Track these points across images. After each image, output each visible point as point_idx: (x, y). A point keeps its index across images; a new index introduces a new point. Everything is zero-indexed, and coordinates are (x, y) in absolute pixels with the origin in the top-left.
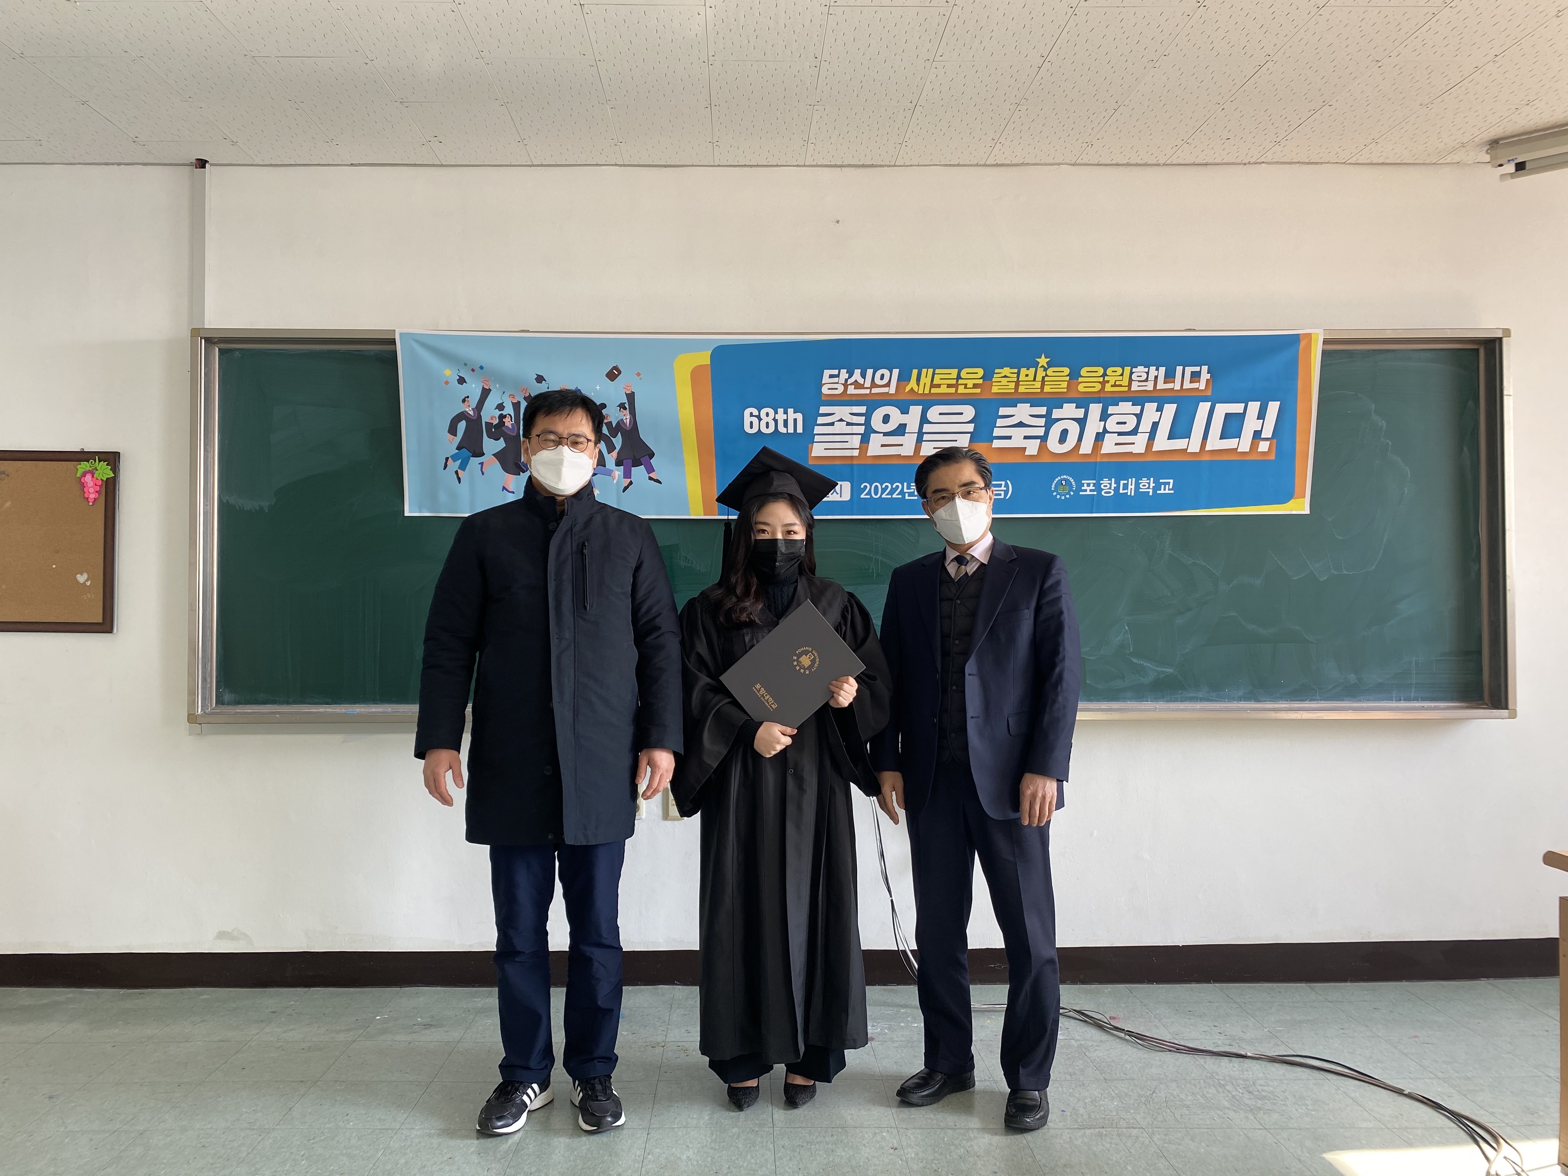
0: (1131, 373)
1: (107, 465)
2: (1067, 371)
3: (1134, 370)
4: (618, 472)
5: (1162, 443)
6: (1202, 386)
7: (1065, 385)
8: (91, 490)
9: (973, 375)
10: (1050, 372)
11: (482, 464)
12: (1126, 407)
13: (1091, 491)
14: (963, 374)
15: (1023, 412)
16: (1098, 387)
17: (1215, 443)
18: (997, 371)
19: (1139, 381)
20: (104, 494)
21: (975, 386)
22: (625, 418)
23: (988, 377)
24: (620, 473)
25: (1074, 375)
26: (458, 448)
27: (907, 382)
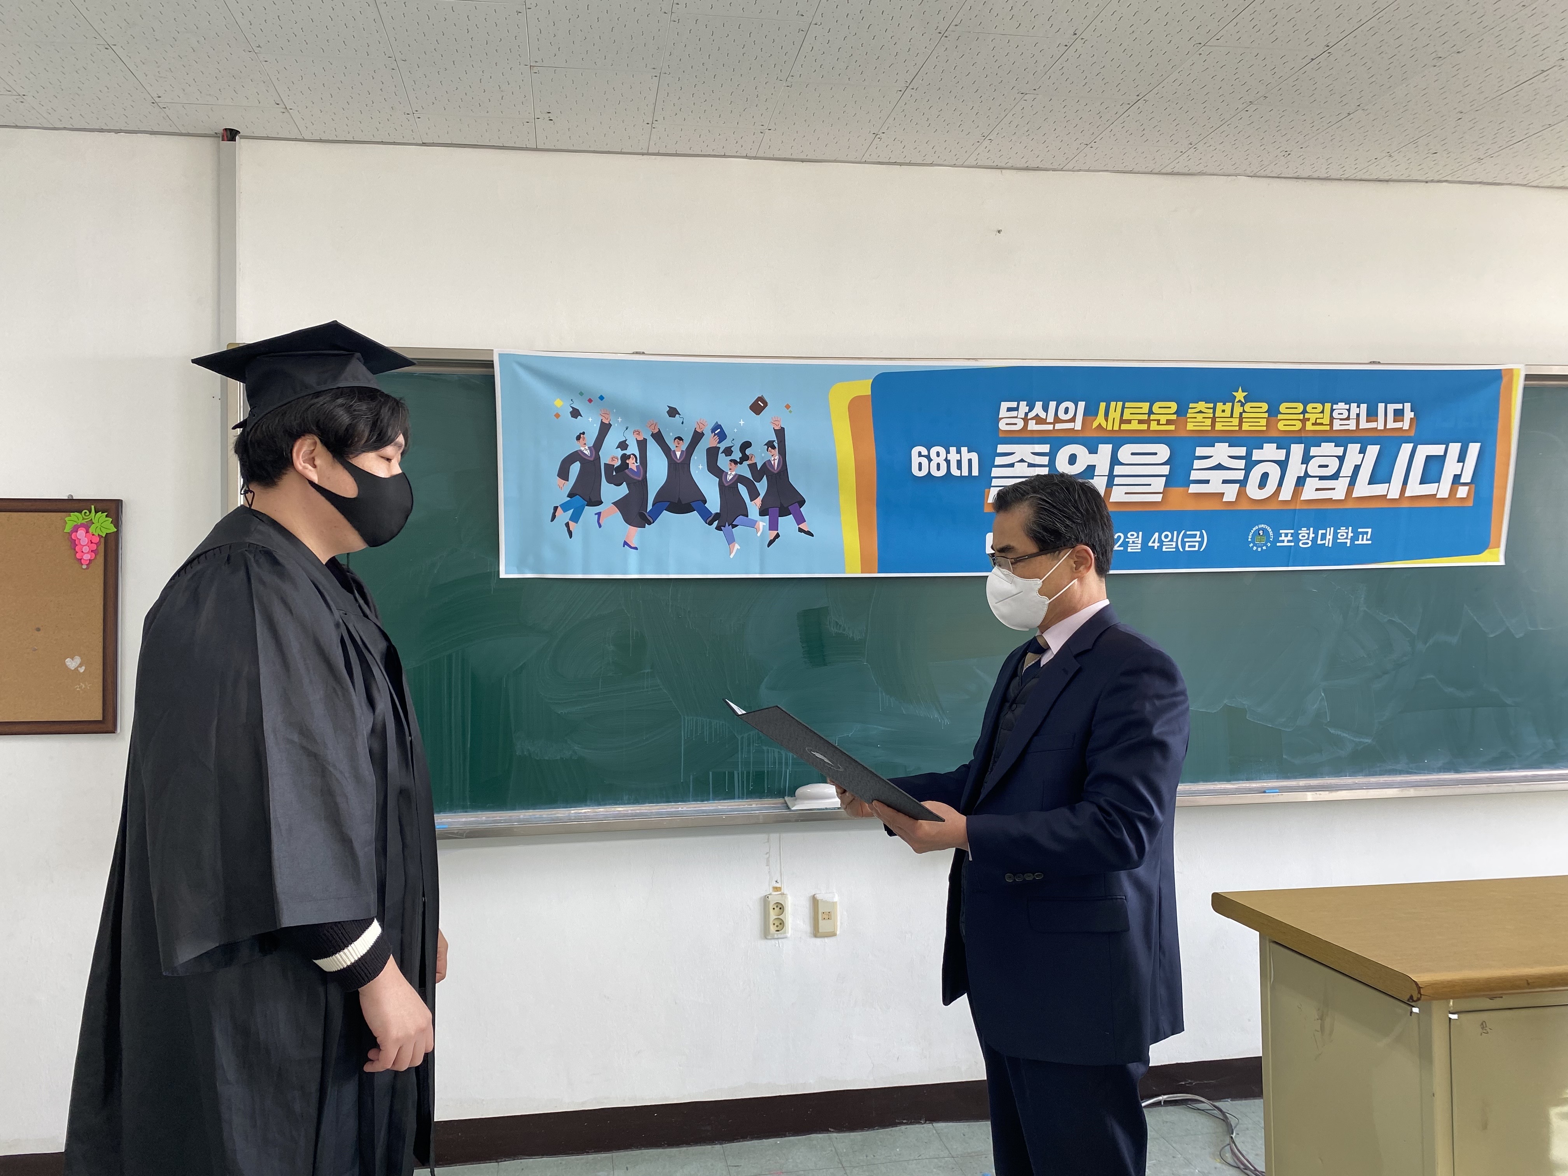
0: (1332, 410)
1: (107, 516)
2: (1265, 406)
3: (1335, 407)
4: (763, 523)
5: (1363, 489)
6: (1406, 426)
7: (1263, 422)
8: (86, 549)
9: (1165, 410)
10: (1247, 407)
11: (599, 514)
12: (1328, 448)
13: (1289, 541)
14: (1155, 409)
15: (1221, 452)
16: (1299, 425)
17: (1415, 488)
18: (1191, 405)
19: (1341, 419)
20: (103, 554)
21: (1169, 422)
22: (773, 459)
23: (1181, 412)
24: (765, 524)
25: (1273, 412)
26: (571, 495)
27: (1094, 417)
